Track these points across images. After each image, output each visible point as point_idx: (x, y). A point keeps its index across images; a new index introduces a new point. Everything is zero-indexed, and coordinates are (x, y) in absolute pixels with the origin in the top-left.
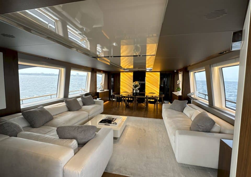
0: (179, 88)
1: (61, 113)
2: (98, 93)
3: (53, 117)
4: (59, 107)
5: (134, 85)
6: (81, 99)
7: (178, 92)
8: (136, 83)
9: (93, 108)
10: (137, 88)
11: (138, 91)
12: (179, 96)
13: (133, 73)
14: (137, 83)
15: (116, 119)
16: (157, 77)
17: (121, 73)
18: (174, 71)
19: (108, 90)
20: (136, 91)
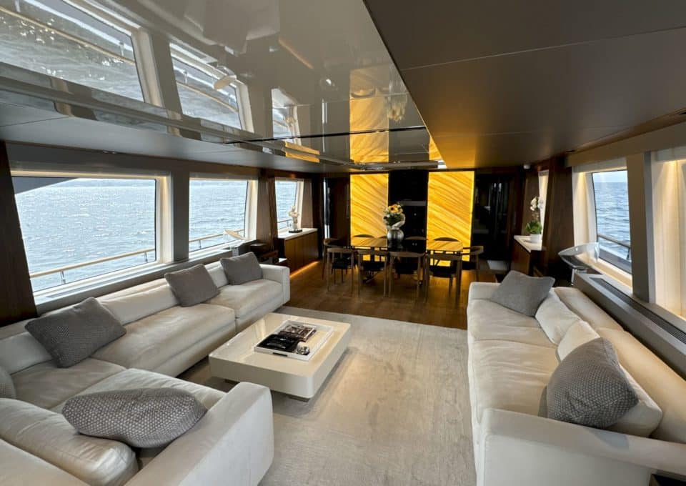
0: (535, 224)
1: (153, 314)
2: (282, 240)
3: (126, 327)
4: (147, 295)
5: (388, 216)
6: (221, 266)
7: (532, 236)
8: (392, 209)
9: (252, 294)
10: (396, 225)
11: (401, 235)
12: (534, 252)
13: (387, 175)
14: (396, 209)
15: (315, 331)
16: (463, 186)
17: (352, 177)
18: (523, 167)
19: (316, 230)
20: (393, 236)
